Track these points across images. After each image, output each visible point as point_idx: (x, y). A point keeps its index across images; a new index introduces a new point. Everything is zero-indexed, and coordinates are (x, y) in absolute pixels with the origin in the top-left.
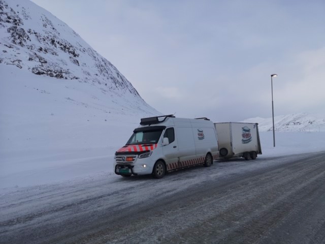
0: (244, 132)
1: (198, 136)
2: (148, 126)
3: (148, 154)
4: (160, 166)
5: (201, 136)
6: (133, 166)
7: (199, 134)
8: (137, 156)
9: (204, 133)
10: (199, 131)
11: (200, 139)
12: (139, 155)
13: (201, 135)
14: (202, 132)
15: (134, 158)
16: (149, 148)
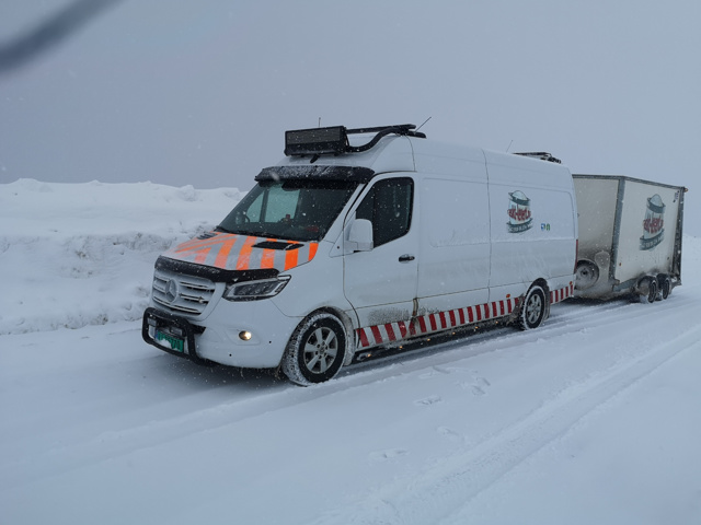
0: (651, 212)
1: (508, 218)
2: (306, 163)
3: (268, 287)
4: (325, 335)
5: (520, 217)
6: (201, 330)
7: (512, 213)
8: (220, 287)
9: (532, 208)
10: (514, 199)
11: (514, 229)
12: (230, 282)
13: (523, 214)
14: (525, 203)
15: (206, 297)
16: (276, 258)
